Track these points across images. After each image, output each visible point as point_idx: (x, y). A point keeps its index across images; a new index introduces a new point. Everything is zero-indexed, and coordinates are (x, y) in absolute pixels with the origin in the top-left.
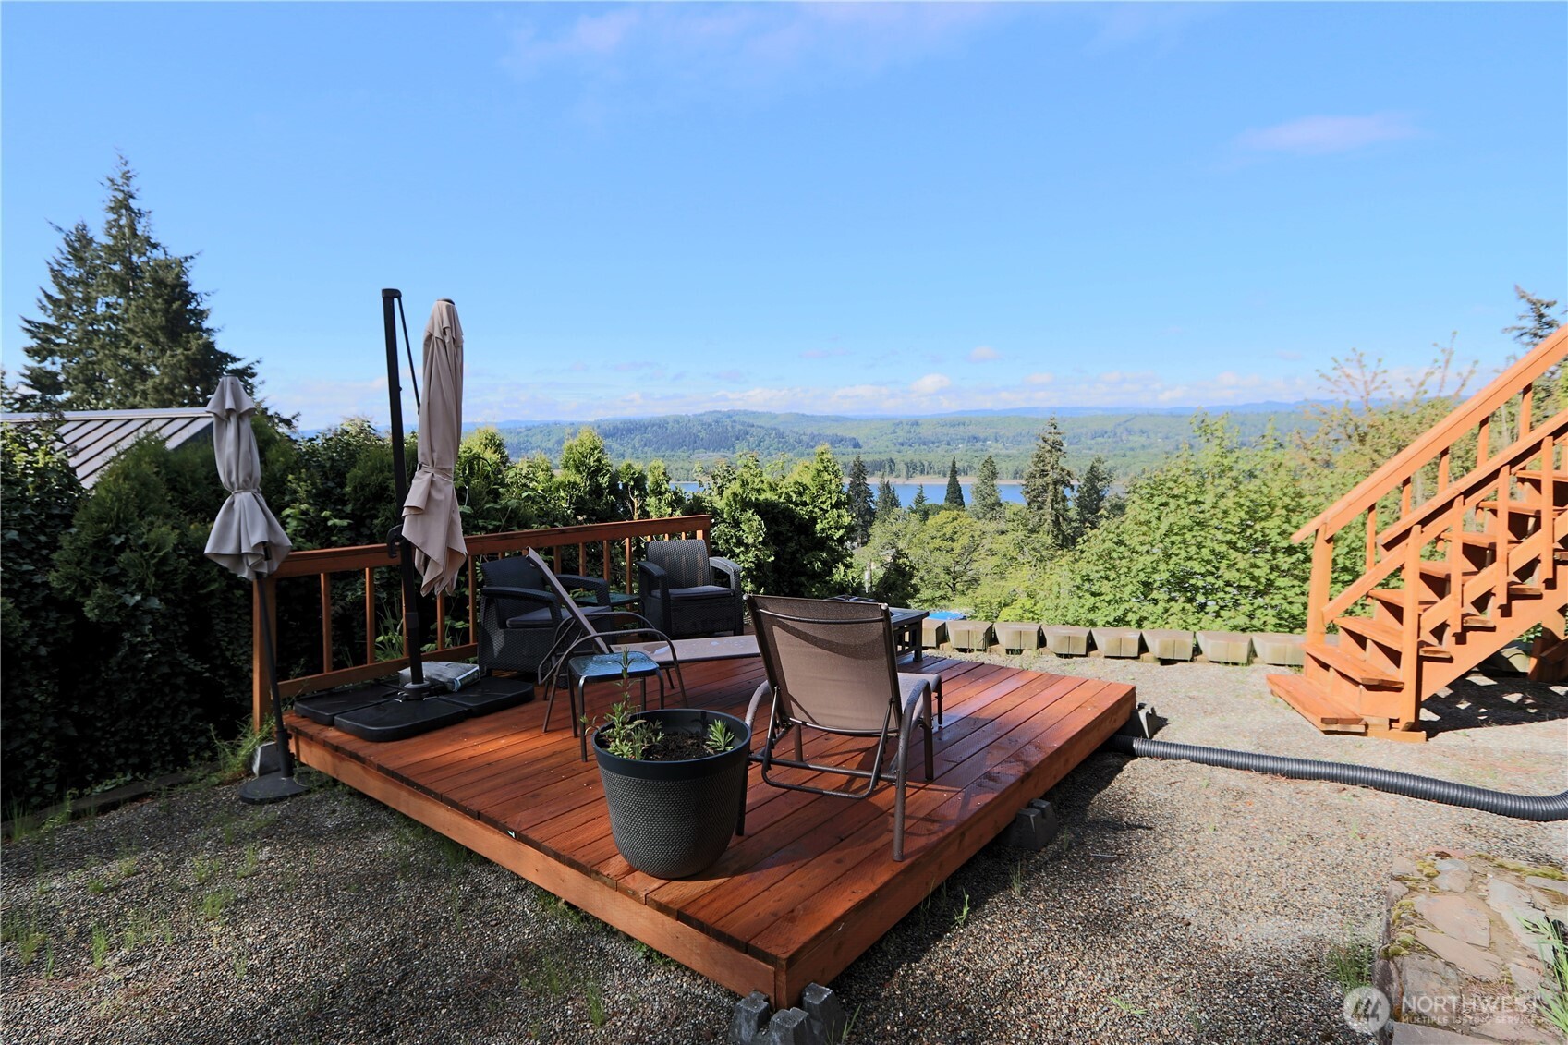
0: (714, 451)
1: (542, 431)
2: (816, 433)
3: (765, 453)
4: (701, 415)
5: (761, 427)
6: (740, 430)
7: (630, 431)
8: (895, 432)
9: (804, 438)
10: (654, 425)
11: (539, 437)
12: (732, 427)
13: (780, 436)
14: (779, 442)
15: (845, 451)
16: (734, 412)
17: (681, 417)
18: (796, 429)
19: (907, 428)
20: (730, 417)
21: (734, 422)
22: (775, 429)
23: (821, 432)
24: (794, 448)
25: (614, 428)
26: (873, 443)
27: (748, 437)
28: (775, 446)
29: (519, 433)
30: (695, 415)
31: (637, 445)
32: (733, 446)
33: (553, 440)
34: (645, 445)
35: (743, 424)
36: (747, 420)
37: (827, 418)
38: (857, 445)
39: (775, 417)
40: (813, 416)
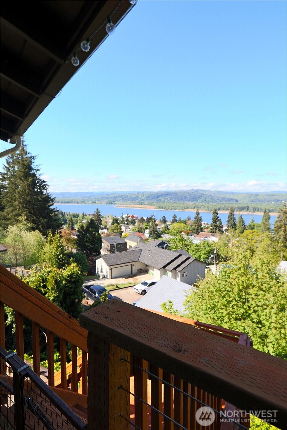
0: (191, 201)
1: (141, 194)
2: (224, 197)
3: (207, 203)
4: (188, 190)
5: (206, 195)
6: (200, 196)
7: (167, 195)
8: (250, 197)
9: (220, 198)
10: (174, 193)
11: (141, 196)
12: (197, 194)
13: (212, 197)
14: (212, 199)
15: (233, 203)
16: (198, 190)
17: (182, 191)
18: (217, 196)
19: (254, 196)
20: (197, 191)
22: (211, 195)
23: (225, 197)
24: (216, 201)
25: (162, 194)
26: (242, 201)
27: (202, 197)
28: (210, 201)
29: (135, 194)
30: (186, 191)
31: (168, 199)
32: (197, 200)
33: (145, 197)
34: (171, 199)
35: (201, 194)
36: (202, 192)
37: (227, 193)
38: (237, 201)
39: (211, 192)
40: (223, 192)
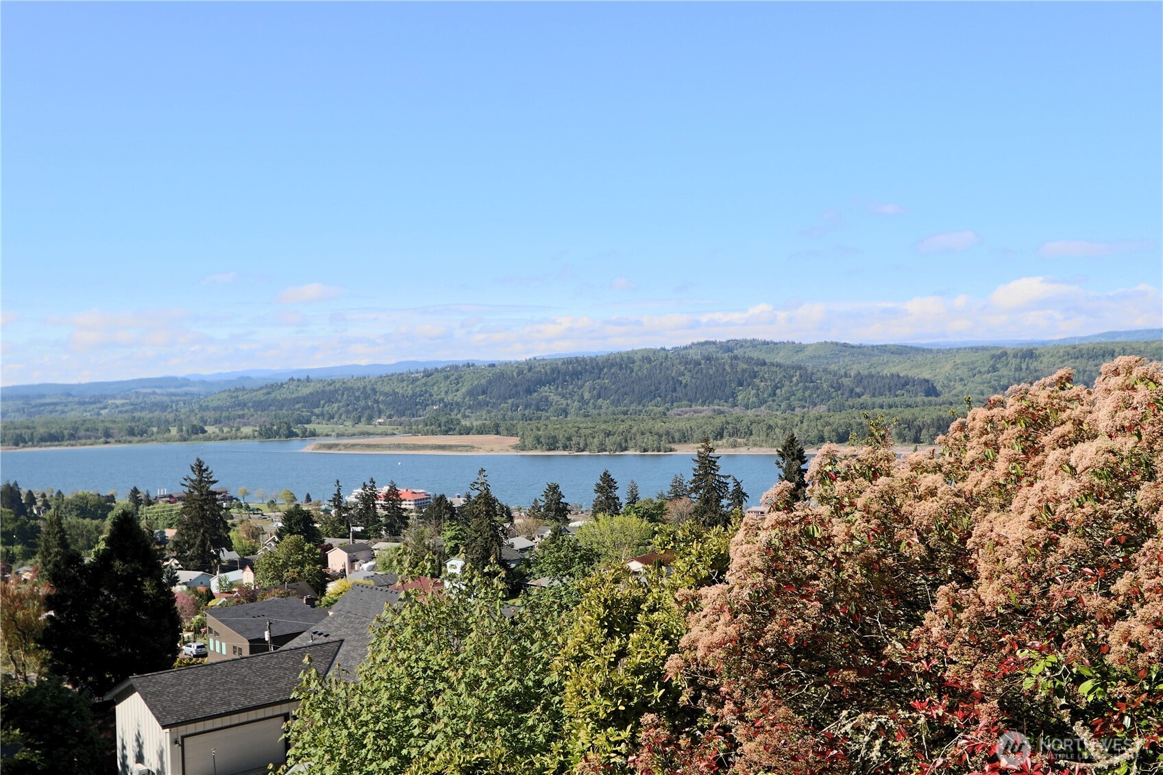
0: (703, 404)
1: (447, 378)
2: (865, 372)
3: (783, 405)
4: (686, 348)
5: (779, 365)
6: (744, 371)
7: (576, 375)
8: (995, 369)
9: (846, 381)
10: (612, 365)
11: (443, 386)
12: (732, 366)
13: (807, 377)
14: (806, 388)
15: (910, 401)
16: (737, 342)
17: (655, 352)
18: (833, 367)
19: (1014, 362)
20: (729, 350)
21: (736, 358)
22: (800, 368)
23: (873, 371)
24: (830, 398)
25: (553, 371)
26: (959, 387)
27: (757, 381)
28: (799, 394)
29: (415, 380)
30: (675, 349)
31: (587, 396)
32: (734, 395)
33: (464, 390)
34: (599, 397)
35: (749, 360)
36: (755, 355)
37: (883, 349)
38: (931, 391)
39: (800, 348)
40: (860, 347)
